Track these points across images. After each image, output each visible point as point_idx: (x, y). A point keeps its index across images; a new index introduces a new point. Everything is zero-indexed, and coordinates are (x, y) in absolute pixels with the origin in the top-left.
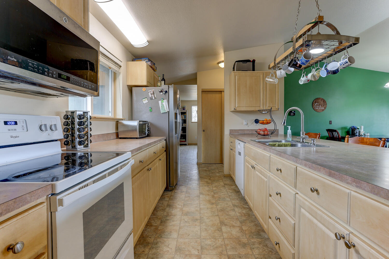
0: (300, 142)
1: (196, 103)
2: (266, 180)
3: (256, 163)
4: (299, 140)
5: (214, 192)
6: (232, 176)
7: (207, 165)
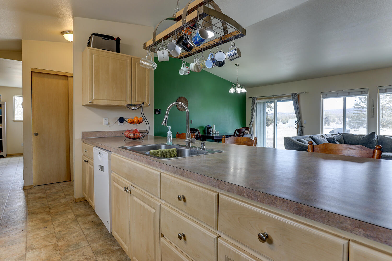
0: (185, 146)
1: (21, 91)
2: (153, 211)
3: (132, 184)
4: (184, 144)
5: (57, 236)
6: (89, 200)
7: (43, 187)
